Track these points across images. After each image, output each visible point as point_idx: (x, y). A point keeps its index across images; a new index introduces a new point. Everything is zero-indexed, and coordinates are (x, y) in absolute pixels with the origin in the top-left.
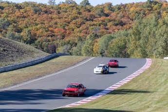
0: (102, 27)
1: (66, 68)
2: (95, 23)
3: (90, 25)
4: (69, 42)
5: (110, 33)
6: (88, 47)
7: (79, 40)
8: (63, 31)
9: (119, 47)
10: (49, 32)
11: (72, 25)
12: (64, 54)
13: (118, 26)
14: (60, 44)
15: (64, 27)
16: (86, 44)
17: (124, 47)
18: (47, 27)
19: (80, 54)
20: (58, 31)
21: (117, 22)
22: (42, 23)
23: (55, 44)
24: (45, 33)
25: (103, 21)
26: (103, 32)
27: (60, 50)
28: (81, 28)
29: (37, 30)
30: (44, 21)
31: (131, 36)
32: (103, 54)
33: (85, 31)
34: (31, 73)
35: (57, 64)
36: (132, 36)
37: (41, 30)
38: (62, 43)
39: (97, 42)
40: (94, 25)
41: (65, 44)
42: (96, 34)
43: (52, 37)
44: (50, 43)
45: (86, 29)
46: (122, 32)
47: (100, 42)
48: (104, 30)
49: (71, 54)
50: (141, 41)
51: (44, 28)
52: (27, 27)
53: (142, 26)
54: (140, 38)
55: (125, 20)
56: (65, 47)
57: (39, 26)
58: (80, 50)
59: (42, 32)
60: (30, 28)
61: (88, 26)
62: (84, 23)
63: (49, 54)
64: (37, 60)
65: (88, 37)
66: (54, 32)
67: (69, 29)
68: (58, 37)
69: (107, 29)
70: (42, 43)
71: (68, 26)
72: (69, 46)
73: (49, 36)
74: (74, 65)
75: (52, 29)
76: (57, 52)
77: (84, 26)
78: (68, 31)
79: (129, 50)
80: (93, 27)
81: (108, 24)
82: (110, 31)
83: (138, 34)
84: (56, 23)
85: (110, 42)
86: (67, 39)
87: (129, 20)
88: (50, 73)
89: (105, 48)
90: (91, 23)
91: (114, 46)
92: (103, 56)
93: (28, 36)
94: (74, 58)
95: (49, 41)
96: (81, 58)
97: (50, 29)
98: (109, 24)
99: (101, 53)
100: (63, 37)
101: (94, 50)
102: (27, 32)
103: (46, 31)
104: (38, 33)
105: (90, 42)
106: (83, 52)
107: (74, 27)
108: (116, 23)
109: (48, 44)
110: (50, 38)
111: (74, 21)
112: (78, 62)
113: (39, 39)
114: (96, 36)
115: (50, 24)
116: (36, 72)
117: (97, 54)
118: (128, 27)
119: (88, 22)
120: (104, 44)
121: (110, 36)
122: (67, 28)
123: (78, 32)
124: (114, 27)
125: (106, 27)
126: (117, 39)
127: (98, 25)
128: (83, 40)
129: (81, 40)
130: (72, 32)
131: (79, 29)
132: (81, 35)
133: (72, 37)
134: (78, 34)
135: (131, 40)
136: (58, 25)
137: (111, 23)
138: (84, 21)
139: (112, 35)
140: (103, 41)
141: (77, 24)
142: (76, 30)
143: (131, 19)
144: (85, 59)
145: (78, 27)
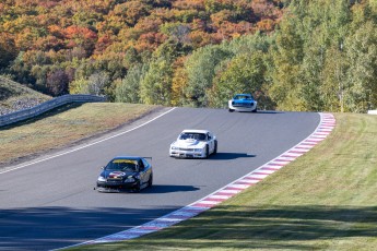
0: (195, 26)
1: (98, 136)
2: (178, 13)
3: (164, 20)
4: (104, 67)
5: (218, 42)
6: (159, 80)
7: (132, 61)
8: (89, 34)
9: (243, 81)
10: (50, 37)
11: (113, 20)
12: (91, 99)
13: (241, 23)
14: (80, 70)
15: (91, 23)
16: (151, 70)
17: (259, 79)
18: (42, 22)
19: (137, 99)
20: (76, 32)
21: (238, 12)
22: (29, 13)
23: (67, 71)
24: (40, 41)
25: (199, 9)
26: (198, 41)
27: (79, 87)
28: (137, 28)
29: (17, 30)
30: (35, 5)
31: (276, 49)
32: (200, 99)
33: (150, 34)
35: (72, 124)
36: (281, 50)
37: (26, 32)
38: (85, 69)
39: (182, 66)
40: (174, 18)
41: (93, 70)
42: (180, 45)
43: (56, 49)
44: (52, 67)
45: (151, 30)
46: (251, 39)
47: (192, 65)
48: (201, 33)
49: (112, 99)
50: (305, 65)
51: (35, 25)
53: (307, 22)
54: (300, 57)
55: (259, 6)
56: (93, 79)
57: (20, 21)
58: (137, 88)
59: (30, 38)
61: (158, 20)
62: (148, 14)
63: (52, 98)
64: (17, 114)
65: (158, 51)
66: (62, 38)
67: (104, 30)
68: (75, 50)
69: (211, 31)
70: (30, 68)
71: (102, 20)
72: (105, 76)
73: (48, 48)
74: (120, 127)
75: (56, 28)
76: (72, 92)
77: (145, 22)
78: (101, 36)
79: (273, 88)
80: (172, 24)
81: (212, 16)
82: (219, 35)
83: (295, 44)
84: (69, 13)
85: (218, 69)
86: (99, 58)
87: (271, 6)
88: (52, 150)
89: (205, 82)
90: (167, 13)
91: (229, 78)
92: (199, 104)
94: (120, 109)
95: (49, 61)
96: (139, 109)
97: (54, 28)
98: (216, 18)
99: (194, 98)
100: (89, 51)
101: (174, 87)
103: (42, 35)
104: (19, 39)
105: (162, 64)
106: (143, 93)
107: (118, 25)
108: (234, 14)
109: (49, 70)
110: (51, 53)
111: (118, 8)
112: (132, 121)
113: (21, 57)
114: (181, 50)
115: (53, 15)
116: (14, 146)
117: (182, 100)
118: (268, 27)
119: (159, 11)
120: (199, 70)
121: (219, 51)
122: (98, 25)
123: (129, 38)
124: (230, 26)
125: (209, 25)
126: (237, 60)
127: (185, 19)
128: (144, 59)
129: (139, 59)
130: (113, 37)
131: (131, 29)
132: (138, 47)
133: (112, 53)
134: (130, 43)
135: (276, 62)
136: (76, 19)
137: (221, 13)
138: (147, 7)
139: (223, 46)
140: (199, 63)
141: (125, 16)
142: (125, 32)
143: (275, 4)
144: (150, 113)
145: (131, 25)
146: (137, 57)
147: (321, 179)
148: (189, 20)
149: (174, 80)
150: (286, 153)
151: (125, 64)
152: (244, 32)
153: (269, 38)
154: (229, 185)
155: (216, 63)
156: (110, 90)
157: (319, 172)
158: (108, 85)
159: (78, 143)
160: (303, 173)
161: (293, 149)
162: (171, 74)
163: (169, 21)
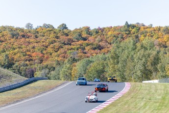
0: (80, 52)
2: (73, 47)
3: (68, 49)
4: (46, 67)
5: (88, 57)
6: (67, 71)
7: (57, 65)
8: (41, 55)
9: (97, 71)
10: (27, 57)
11: (50, 50)
12: (42, 79)
13: (96, 50)
14: (38, 68)
15: (42, 51)
16: (64, 68)
17: (103, 71)
18: (24, 51)
19: (59, 78)
20: (36, 55)
22: (19, 48)
23: (33, 69)
24: (23, 58)
25: (81, 45)
26: (81, 57)
27: (38, 74)
28: (58, 52)
29: (15, 54)
30: (21, 45)
31: (109, 59)
33: (63, 55)
34: (9, 98)
35: (35, 88)
36: (111, 60)
37: (18, 55)
38: (40, 68)
39: (75, 66)
40: (72, 49)
41: (43, 68)
42: (74, 58)
43: (29, 61)
44: (28, 67)
45: (64, 53)
46: (100, 56)
47: (79, 66)
48: (82, 54)
49: (49, 78)
50: (120, 65)
51: (22, 52)
52: (5, 52)
53: (120, 50)
54: (118, 62)
55: (103, 44)
56: (43, 71)
57: (16, 50)
58: (59, 74)
59: (20, 57)
60: (7, 53)
61: (66, 50)
62: (62, 47)
65: (66, 61)
66: (31, 57)
67: (47, 53)
68: (36, 61)
69: (85, 53)
70: (20, 68)
71: (46, 50)
72: (47, 70)
73: (26, 60)
75: (30, 53)
76: (35, 76)
77: (62, 50)
78: (46, 56)
79: (108, 74)
80: (71, 51)
81: (86, 48)
82: (88, 55)
83: (116, 57)
84: (34, 48)
85: (88, 67)
86: (45, 64)
87: (107, 44)
89: (83, 72)
90: (69, 47)
91: (92, 70)
93: (5, 60)
94: (52, 82)
95: (27, 65)
96: (60, 82)
97: (28, 53)
98: (87, 48)
100: (41, 61)
101: (72, 74)
102: (4, 56)
103: (24, 56)
104: (16, 57)
105: (68, 66)
106: (61, 76)
107: (52, 52)
108: (94, 47)
109: (26, 68)
110: (27, 62)
111: (52, 45)
112: (57, 87)
113: (17, 64)
114: (74, 60)
115: (28, 48)
116: (14, 97)
117: (75, 78)
118: (106, 51)
119: (66, 46)
120: (82, 68)
121: (89, 60)
122: (44, 52)
123: (56, 56)
124: (92, 51)
125: (84, 51)
126: (95, 64)
127: (76, 49)
128: (61, 64)
129: (59, 64)
130: (50, 56)
131: (56, 53)
132: (59, 60)
133: (50, 62)
134: (56, 58)
135: (109, 64)
136: (36, 50)
137: (89, 47)
138: (62, 45)
139: (90, 59)
140: (81, 65)
141: (54, 48)
142: (54, 54)
143: (109, 43)
144: (64, 84)
145: (56, 52)
146: (58, 63)
147: (126, 107)
148: (78, 49)
149: (72, 71)
150: (113, 98)
151: (54, 66)
152: (97, 53)
153: (107, 56)
154: (93, 110)
155: (87, 65)
156: (49, 75)
157: (125, 104)
158: (48, 74)
159: (37, 95)
160: (119, 105)
161: (115, 96)
162: (71, 69)
163: (70, 50)
